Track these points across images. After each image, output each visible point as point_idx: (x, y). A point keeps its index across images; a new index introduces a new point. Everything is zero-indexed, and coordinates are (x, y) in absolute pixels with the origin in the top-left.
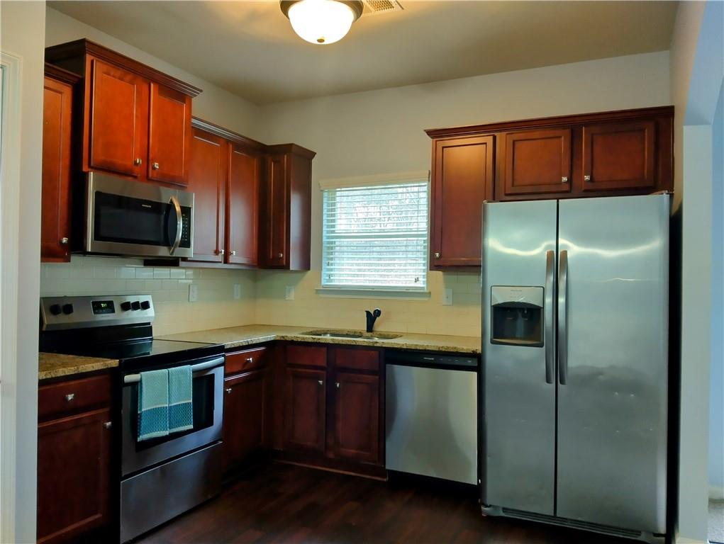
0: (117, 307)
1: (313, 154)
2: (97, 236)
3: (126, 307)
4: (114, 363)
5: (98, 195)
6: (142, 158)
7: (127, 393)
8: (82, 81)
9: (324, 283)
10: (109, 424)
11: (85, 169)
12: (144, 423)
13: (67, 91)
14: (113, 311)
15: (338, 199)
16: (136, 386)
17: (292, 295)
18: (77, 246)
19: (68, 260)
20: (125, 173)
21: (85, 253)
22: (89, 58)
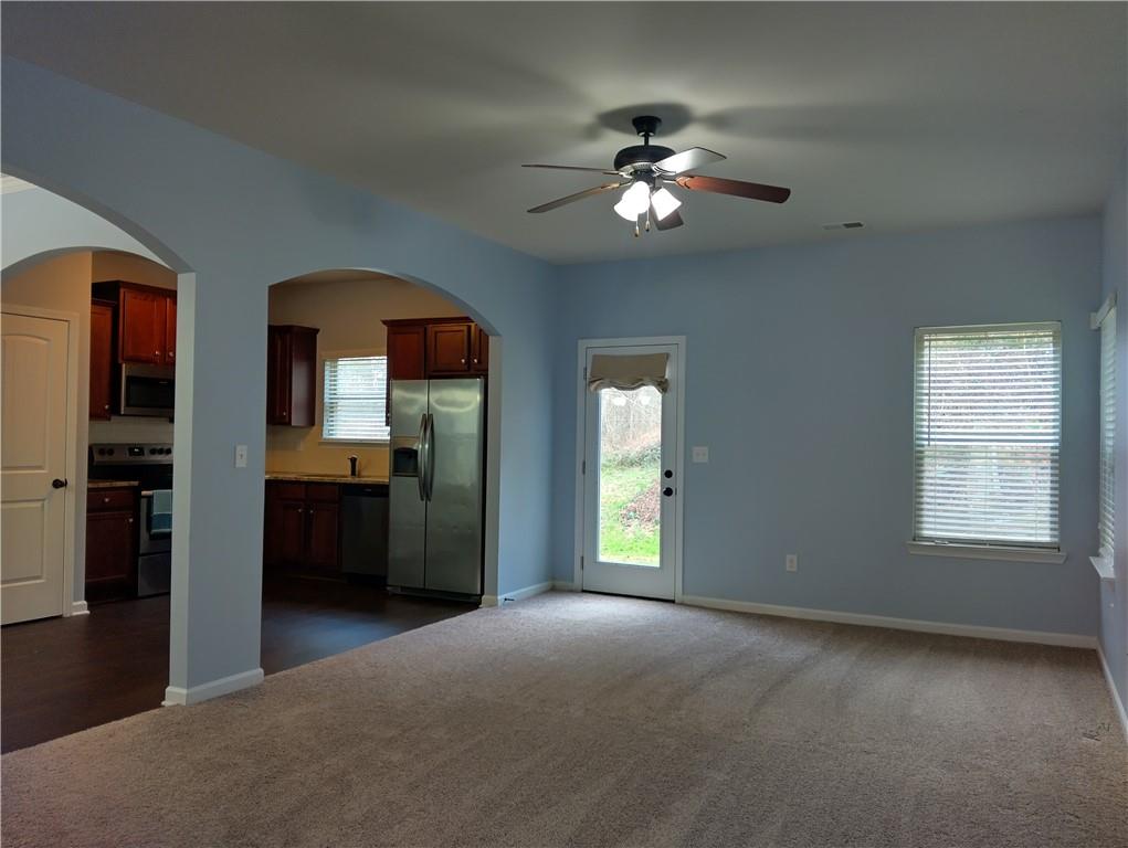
0: (146, 452)
1: (317, 331)
2: (127, 405)
3: (153, 452)
4: (136, 483)
5: (128, 378)
6: (160, 351)
7: (144, 502)
8: (118, 305)
9: (324, 436)
10: (131, 520)
11: (120, 361)
12: (154, 522)
13: (109, 314)
14: (143, 454)
15: (340, 367)
16: (150, 498)
17: (302, 447)
18: (115, 410)
19: (109, 419)
20: (148, 361)
21: (121, 415)
22: (122, 291)
